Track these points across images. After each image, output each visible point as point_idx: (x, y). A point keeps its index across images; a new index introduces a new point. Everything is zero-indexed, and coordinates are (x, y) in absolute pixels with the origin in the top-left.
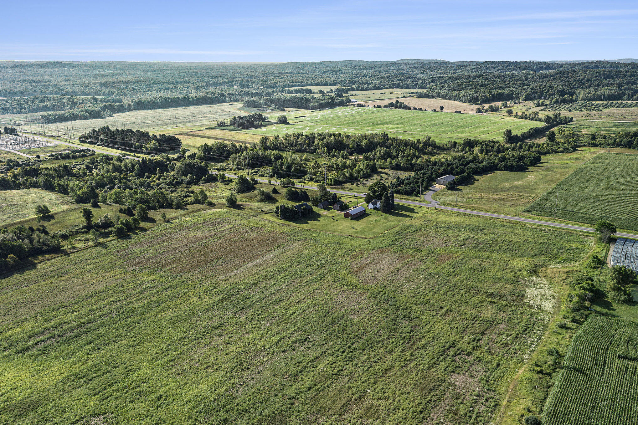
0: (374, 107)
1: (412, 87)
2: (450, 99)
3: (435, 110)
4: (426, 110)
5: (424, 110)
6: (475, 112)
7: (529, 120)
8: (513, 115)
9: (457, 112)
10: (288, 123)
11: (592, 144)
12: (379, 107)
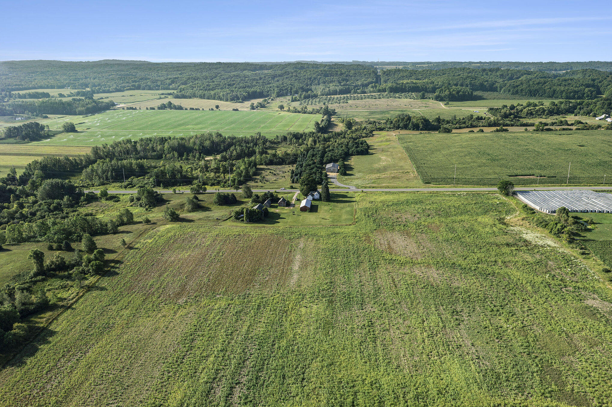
0: (147, 109)
1: (154, 88)
2: (208, 99)
3: (212, 109)
4: (203, 109)
5: (201, 109)
6: (249, 109)
7: (303, 113)
8: (285, 109)
9: (234, 110)
10: (76, 131)
11: (378, 128)
12: (153, 109)
